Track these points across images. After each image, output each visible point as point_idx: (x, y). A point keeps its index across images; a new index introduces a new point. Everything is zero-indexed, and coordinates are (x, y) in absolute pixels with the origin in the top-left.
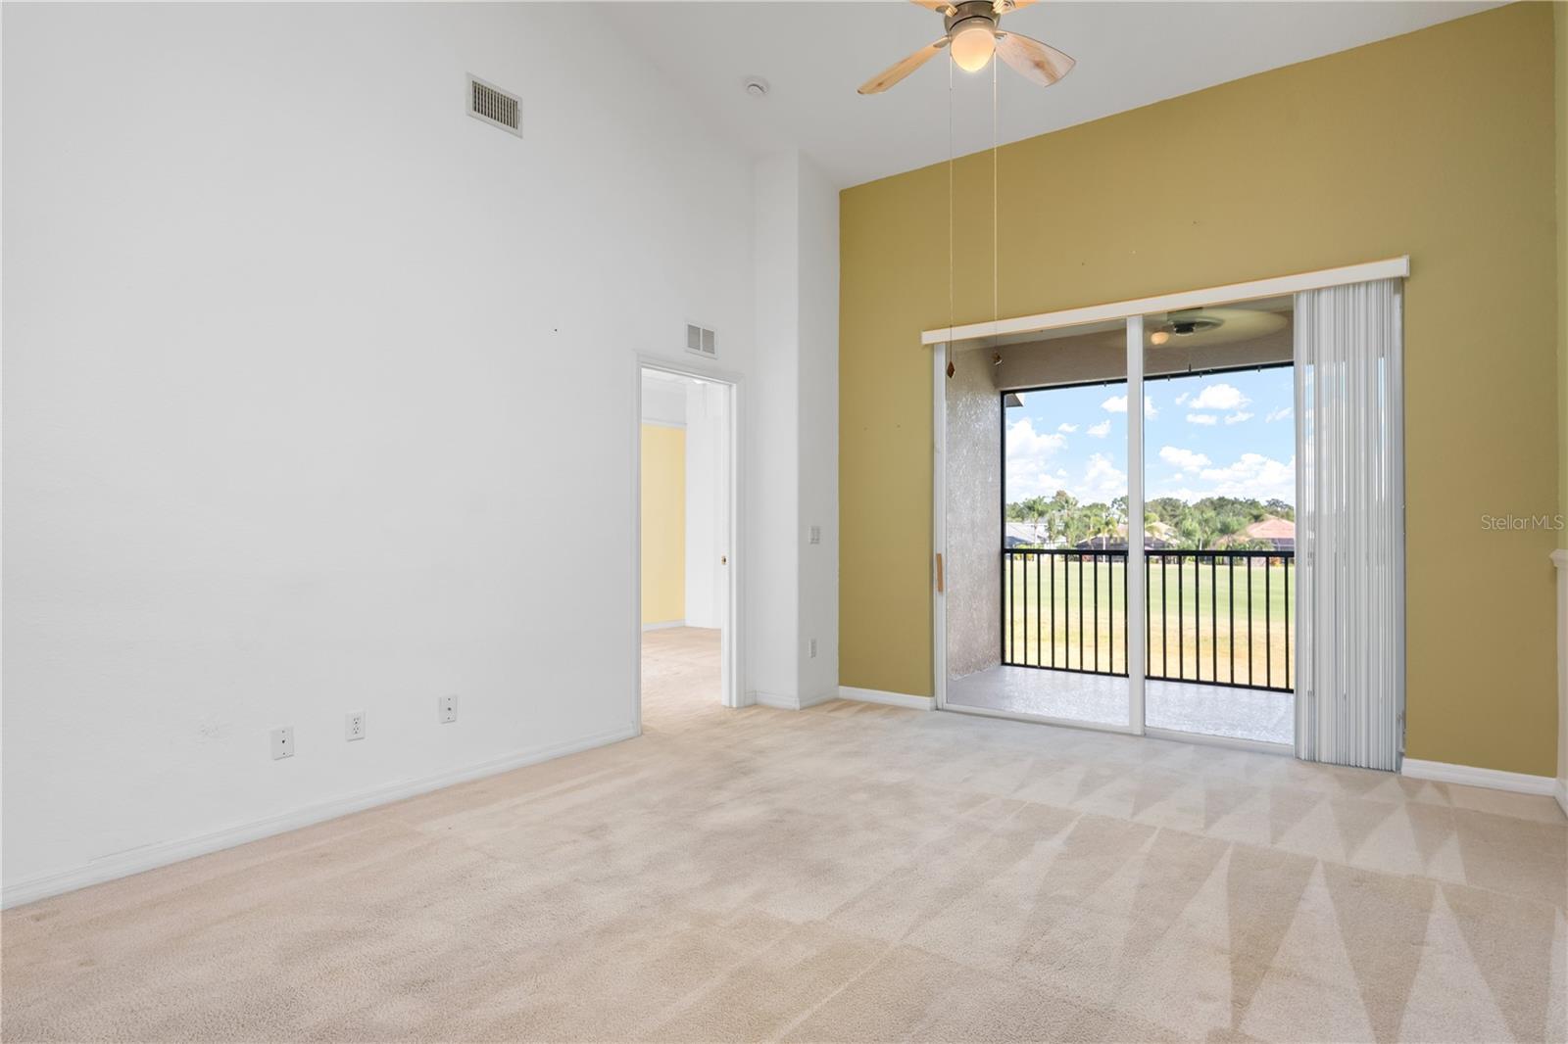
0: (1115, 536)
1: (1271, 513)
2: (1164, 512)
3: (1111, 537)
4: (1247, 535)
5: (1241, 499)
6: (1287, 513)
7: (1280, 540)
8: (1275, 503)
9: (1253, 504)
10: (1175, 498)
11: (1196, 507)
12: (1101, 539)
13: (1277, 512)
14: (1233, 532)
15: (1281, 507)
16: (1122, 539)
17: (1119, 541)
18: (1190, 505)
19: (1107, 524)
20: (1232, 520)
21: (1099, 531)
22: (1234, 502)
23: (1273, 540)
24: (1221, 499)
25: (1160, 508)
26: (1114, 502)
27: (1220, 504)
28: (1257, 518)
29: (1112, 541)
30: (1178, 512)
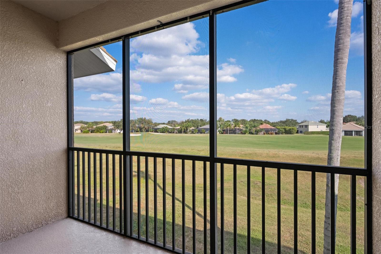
0: (231, 128)
1: (265, 123)
2: (243, 123)
3: (230, 128)
4: (259, 127)
5: (259, 120)
6: (268, 123)
7: (266, 129)
8: (266, 120)
9: (261, 121)
10: (245, 119)
11: (249, 121)
12: (228, 128)
13: (266, 122)
14: (256, 127)
15: (267, 121)
16: (233, 128)
17: (232, 129)
18: (248, 121)
19: (229, 125)
20: (256, 124)
21: (227, 127)
22: (257, 120)
23: (265, 129)
24: (255, 120)
25: (242, 122)
26: (232, 120)
27: (254, 121)
28: (262, 124)
29: (230, 129)
30: (245, 122)
